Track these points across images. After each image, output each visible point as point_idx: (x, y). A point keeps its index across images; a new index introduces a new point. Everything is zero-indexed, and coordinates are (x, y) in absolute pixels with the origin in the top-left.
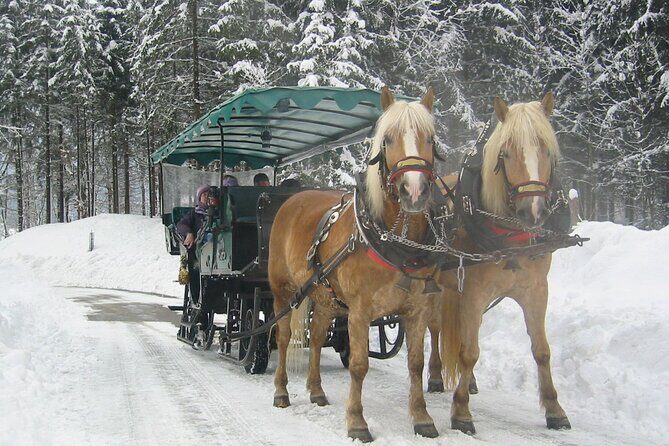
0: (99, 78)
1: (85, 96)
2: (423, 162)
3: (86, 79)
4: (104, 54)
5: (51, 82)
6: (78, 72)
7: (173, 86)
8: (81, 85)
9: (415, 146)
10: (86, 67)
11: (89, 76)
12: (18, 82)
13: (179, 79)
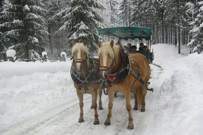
0: (158, 9)
1: (154, 14)
2: (81, 60)
3: (154, 9)
4: (159, 2)
5: (146, 11)
6: (152, 8)
7: (173, 10)
8: (153, 11)
9: (80, 56)
10: (154, 6)
11: (155, 9)
12: (139, 11)
13: (174, 8)
